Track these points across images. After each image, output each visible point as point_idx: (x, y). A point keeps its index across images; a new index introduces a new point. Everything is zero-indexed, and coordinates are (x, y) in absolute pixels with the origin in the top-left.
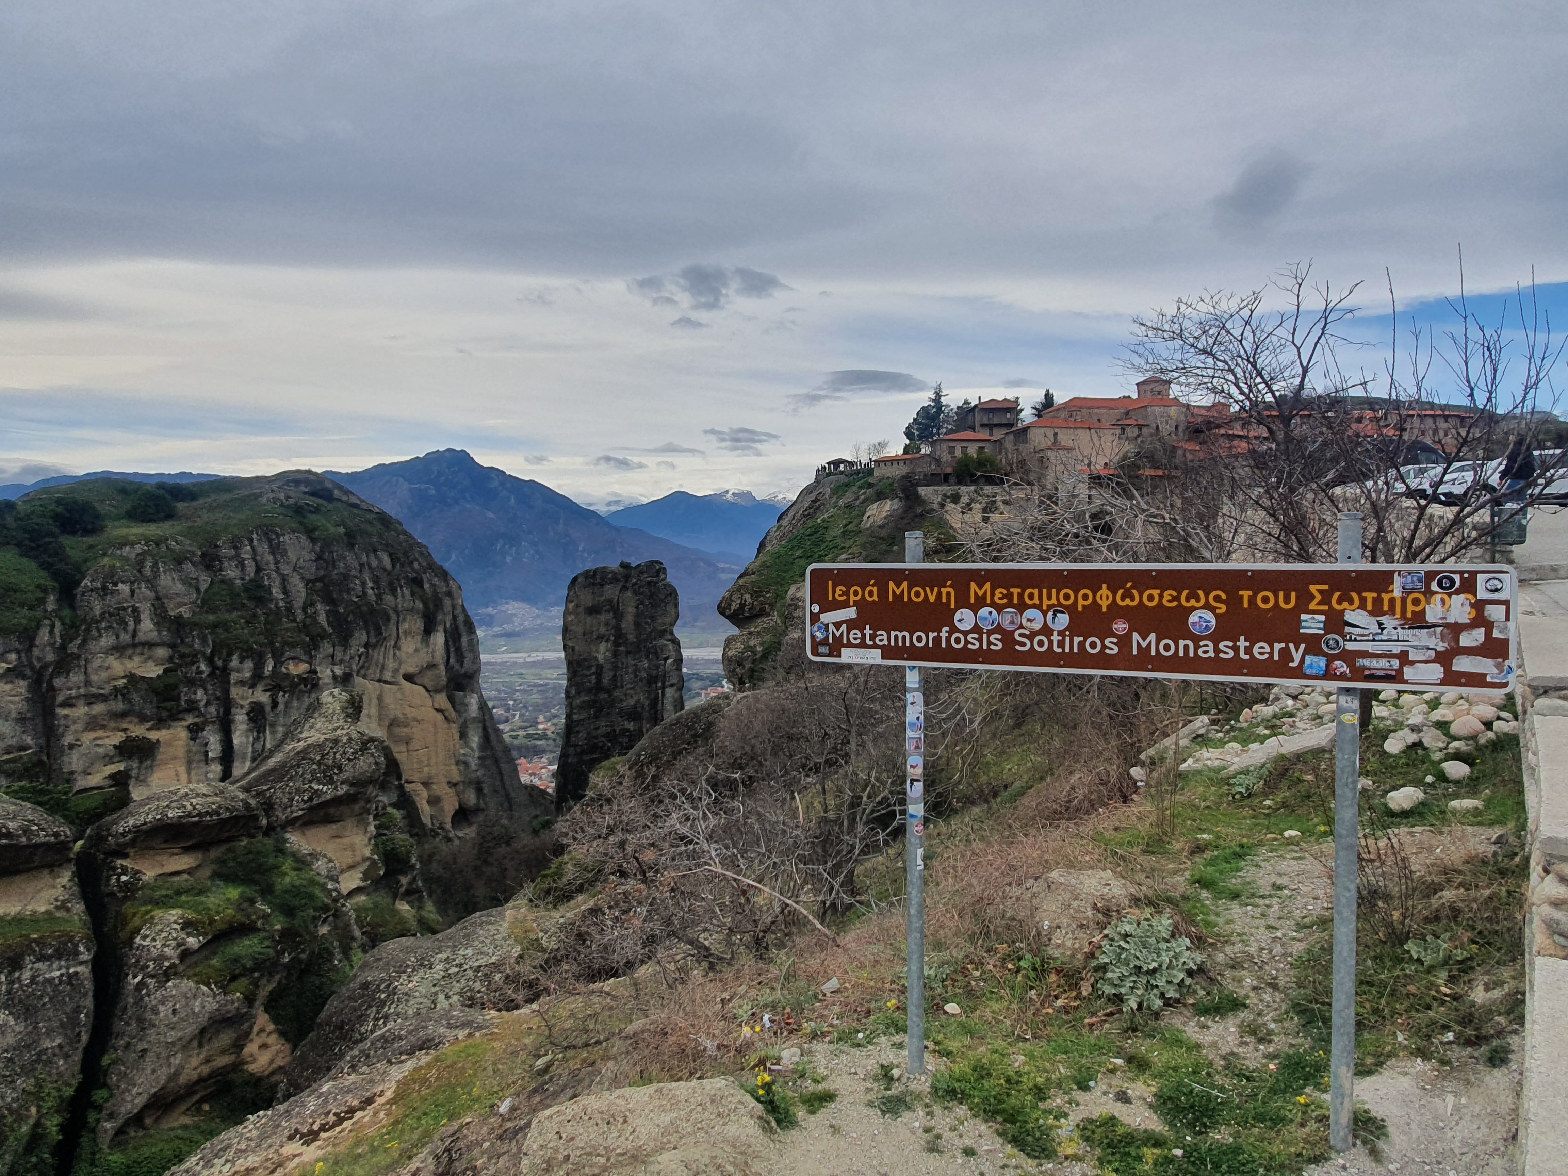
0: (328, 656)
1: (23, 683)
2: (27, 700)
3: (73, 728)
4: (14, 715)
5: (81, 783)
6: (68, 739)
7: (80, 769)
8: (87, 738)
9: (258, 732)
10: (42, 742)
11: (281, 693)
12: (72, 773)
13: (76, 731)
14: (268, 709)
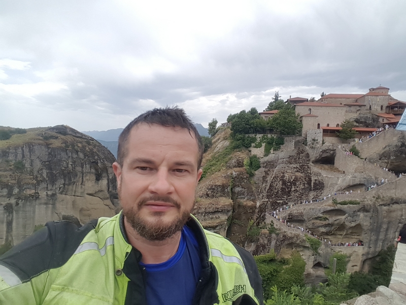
0: (44, 188)
9: (9, 213)
11: (20, 200)
14: (14, 205)
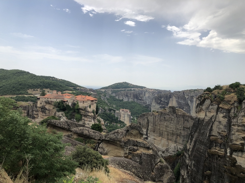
1: (227, 119)
2: (227, 123)
3: (234, 130)
4: (224, 125)
5: (235, 142)
6: (233, 132)
7: (234, 140)
8: (237, 133)
10: (228, 132)
12: (233, 140)
13: (234, 131)
